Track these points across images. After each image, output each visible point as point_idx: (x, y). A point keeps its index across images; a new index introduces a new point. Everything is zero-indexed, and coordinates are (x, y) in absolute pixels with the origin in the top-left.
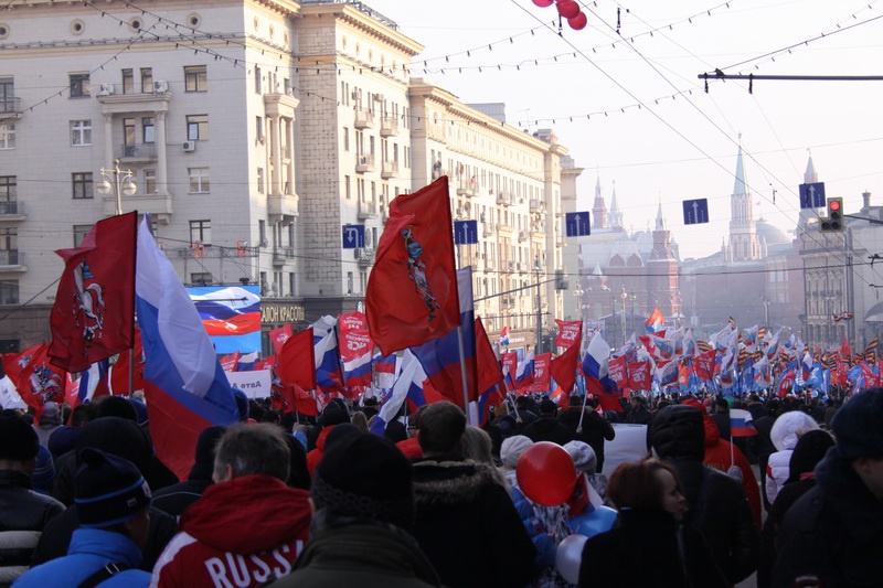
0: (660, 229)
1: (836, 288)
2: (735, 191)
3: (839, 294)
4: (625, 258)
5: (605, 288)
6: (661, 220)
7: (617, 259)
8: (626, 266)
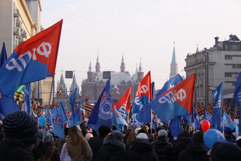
0: (140, 71)
1: (200, 83)
2: (172, 63)
3: (202, 86)
4: (126, 81)
5: (118, 93)
6: (141, 68)
7: (123, 82)
8: (127, 85)
